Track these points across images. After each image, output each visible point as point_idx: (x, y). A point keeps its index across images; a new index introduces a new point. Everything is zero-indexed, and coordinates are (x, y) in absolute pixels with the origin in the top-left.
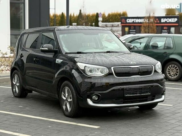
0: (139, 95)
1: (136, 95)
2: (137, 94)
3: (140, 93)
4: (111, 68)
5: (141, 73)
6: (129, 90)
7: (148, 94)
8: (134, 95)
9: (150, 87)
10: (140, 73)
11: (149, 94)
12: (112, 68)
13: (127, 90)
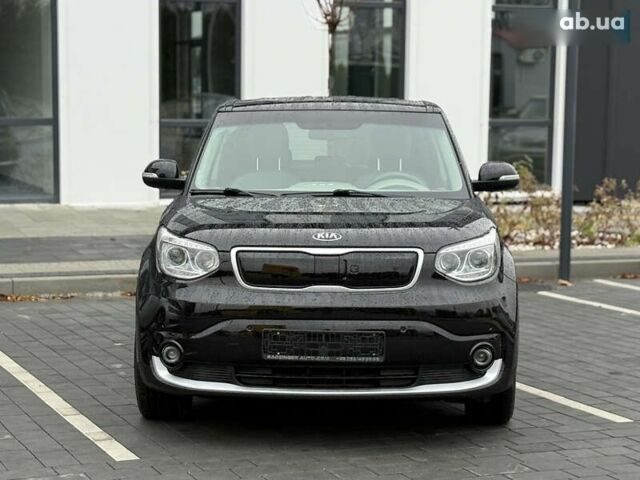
0: (328, 359)
1: (312, 358)
2: (316, 354)
3: (330, 354)
4: (229, 252)
5: (350, 276)
6: (283, 339)
7: (370, 359)
8: (302, 358)
9: (381, 334)
10: (345, 278)
11: (378, 359)
12: (234, 252)
13: (276, 338)
